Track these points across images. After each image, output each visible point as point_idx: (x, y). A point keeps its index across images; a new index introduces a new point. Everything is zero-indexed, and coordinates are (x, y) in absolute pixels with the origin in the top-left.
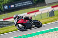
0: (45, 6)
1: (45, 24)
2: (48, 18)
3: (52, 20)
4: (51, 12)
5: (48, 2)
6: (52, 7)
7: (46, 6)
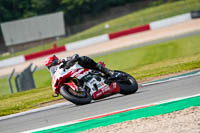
0: (4, 55)
1: (4, 117)
2: (11, 96)
3: (28, 104)
4: (22, 74)
5: (12, 41)
6: (28, 58)
7: (8, 54)
